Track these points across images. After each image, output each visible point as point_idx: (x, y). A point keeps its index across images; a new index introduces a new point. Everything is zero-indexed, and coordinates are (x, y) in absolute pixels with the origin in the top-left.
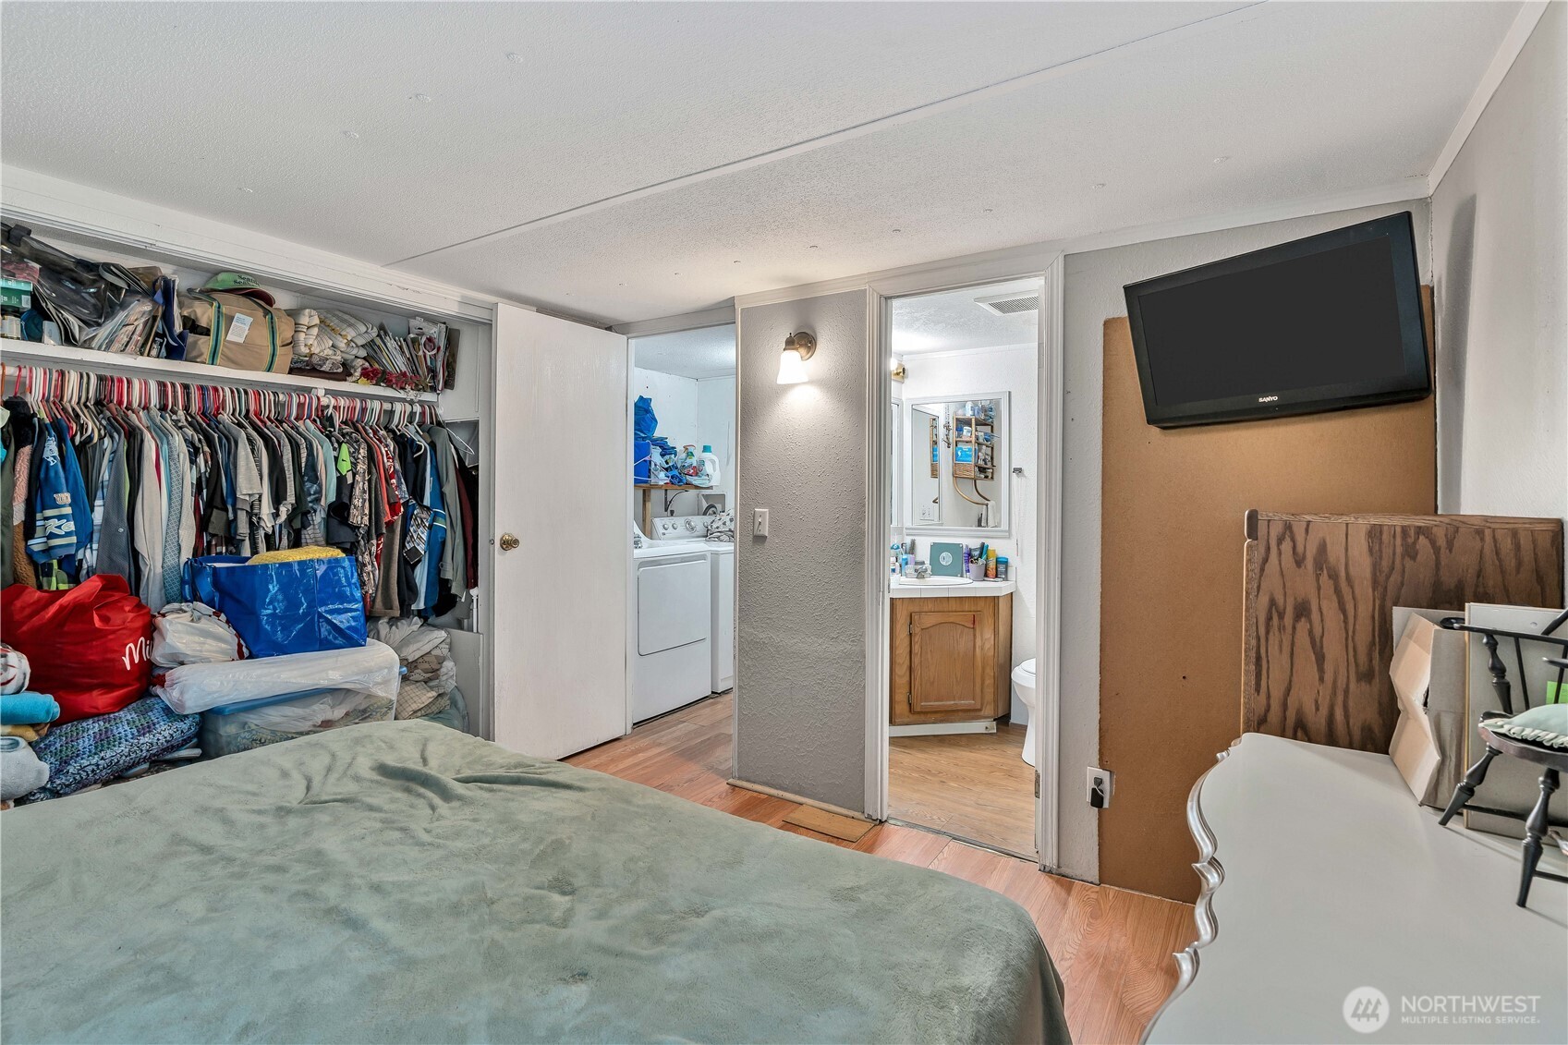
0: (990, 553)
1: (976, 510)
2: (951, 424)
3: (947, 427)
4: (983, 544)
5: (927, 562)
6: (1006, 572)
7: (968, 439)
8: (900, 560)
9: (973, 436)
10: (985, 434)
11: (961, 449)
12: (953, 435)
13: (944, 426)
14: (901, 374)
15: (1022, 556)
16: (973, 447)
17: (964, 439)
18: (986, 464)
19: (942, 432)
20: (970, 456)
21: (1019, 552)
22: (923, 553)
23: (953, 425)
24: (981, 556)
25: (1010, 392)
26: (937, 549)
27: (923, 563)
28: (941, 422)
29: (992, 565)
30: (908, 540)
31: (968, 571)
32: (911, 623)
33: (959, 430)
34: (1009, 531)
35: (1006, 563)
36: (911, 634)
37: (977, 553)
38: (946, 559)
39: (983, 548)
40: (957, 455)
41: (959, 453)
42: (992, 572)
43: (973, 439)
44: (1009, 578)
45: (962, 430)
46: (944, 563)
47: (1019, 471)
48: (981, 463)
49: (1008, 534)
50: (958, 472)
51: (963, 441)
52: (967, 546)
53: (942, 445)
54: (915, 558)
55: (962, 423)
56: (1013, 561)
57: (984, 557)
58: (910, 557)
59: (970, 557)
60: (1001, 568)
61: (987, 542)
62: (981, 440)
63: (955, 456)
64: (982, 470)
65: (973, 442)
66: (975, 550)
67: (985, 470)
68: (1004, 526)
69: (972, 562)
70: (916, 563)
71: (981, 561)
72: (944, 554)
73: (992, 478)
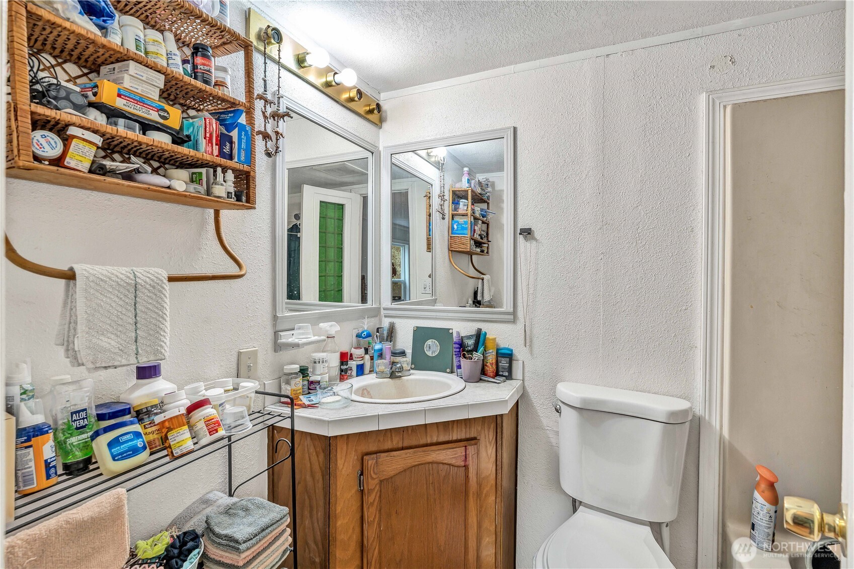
0: (489, 344)
1: (471, 284)
2: (447, 197)
3: (442, 197)
4: (479, 332)
5: (409, 351)
6: (510, 369)
7: (464, 212)
8: (371, 352)
9: (470, 208)
10: (482, 210)
11: (457, 222)
12: (448, 208)
13: (439, 196)
14: (376, 112)
15: (531, 346)
16: (469, 219)
17: (460, 212)
18: (482, 238)
19: (436, 202)
20: (466, 229)
21: (528, 340)
22: (405, 341)
23: (448, 196)
24: (476, 349)
25: (515, 129)
26: (421, 335)
27: (403, 354)
28: (436, 191)
29: (491, 358)
30: (386, 323)
31: (459, 367)
32: (362, 474)
33: (455, 203)
34: (514, 313)
35: (510, 356)
36: (362, 491)
37: (470, 342)
38: (432, 348)
39: (479, 336)
40: (453, 228)
41: (455, 227)
42: (490, 369)
43: (469, 212)
44: (514, 377)
45: (458, 203)
46: (429, 353)
47: (527, 233)
48: (477, 236)
49: (513, 319)
50: (454, 246)
51: (459, 215)
52: (458, 333)
53: (436, 217)
54: (394, 345)
55: (458, 196)
56: (521, 354)
57: (481, 349)
58: (387, 346)
59: (462, 349)
60: (504, 363)
61: (485, 327)
62: (477, 215)
63: (451, 229)
64: (478, 244)
65: (469, 214)
66: (469, 337)
67: (481, 244)
68: (507, 306)
69: (464, 356)
70: (394, 354)
71: (477, 356)
72: (429, 342)
73: (487, 253)
